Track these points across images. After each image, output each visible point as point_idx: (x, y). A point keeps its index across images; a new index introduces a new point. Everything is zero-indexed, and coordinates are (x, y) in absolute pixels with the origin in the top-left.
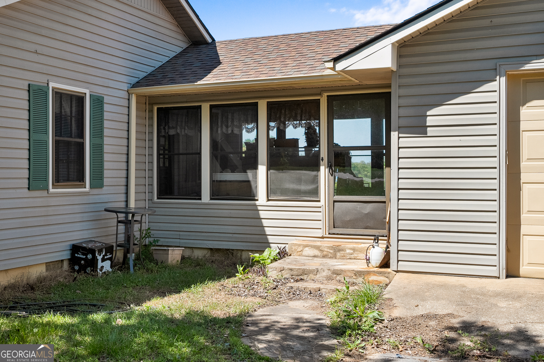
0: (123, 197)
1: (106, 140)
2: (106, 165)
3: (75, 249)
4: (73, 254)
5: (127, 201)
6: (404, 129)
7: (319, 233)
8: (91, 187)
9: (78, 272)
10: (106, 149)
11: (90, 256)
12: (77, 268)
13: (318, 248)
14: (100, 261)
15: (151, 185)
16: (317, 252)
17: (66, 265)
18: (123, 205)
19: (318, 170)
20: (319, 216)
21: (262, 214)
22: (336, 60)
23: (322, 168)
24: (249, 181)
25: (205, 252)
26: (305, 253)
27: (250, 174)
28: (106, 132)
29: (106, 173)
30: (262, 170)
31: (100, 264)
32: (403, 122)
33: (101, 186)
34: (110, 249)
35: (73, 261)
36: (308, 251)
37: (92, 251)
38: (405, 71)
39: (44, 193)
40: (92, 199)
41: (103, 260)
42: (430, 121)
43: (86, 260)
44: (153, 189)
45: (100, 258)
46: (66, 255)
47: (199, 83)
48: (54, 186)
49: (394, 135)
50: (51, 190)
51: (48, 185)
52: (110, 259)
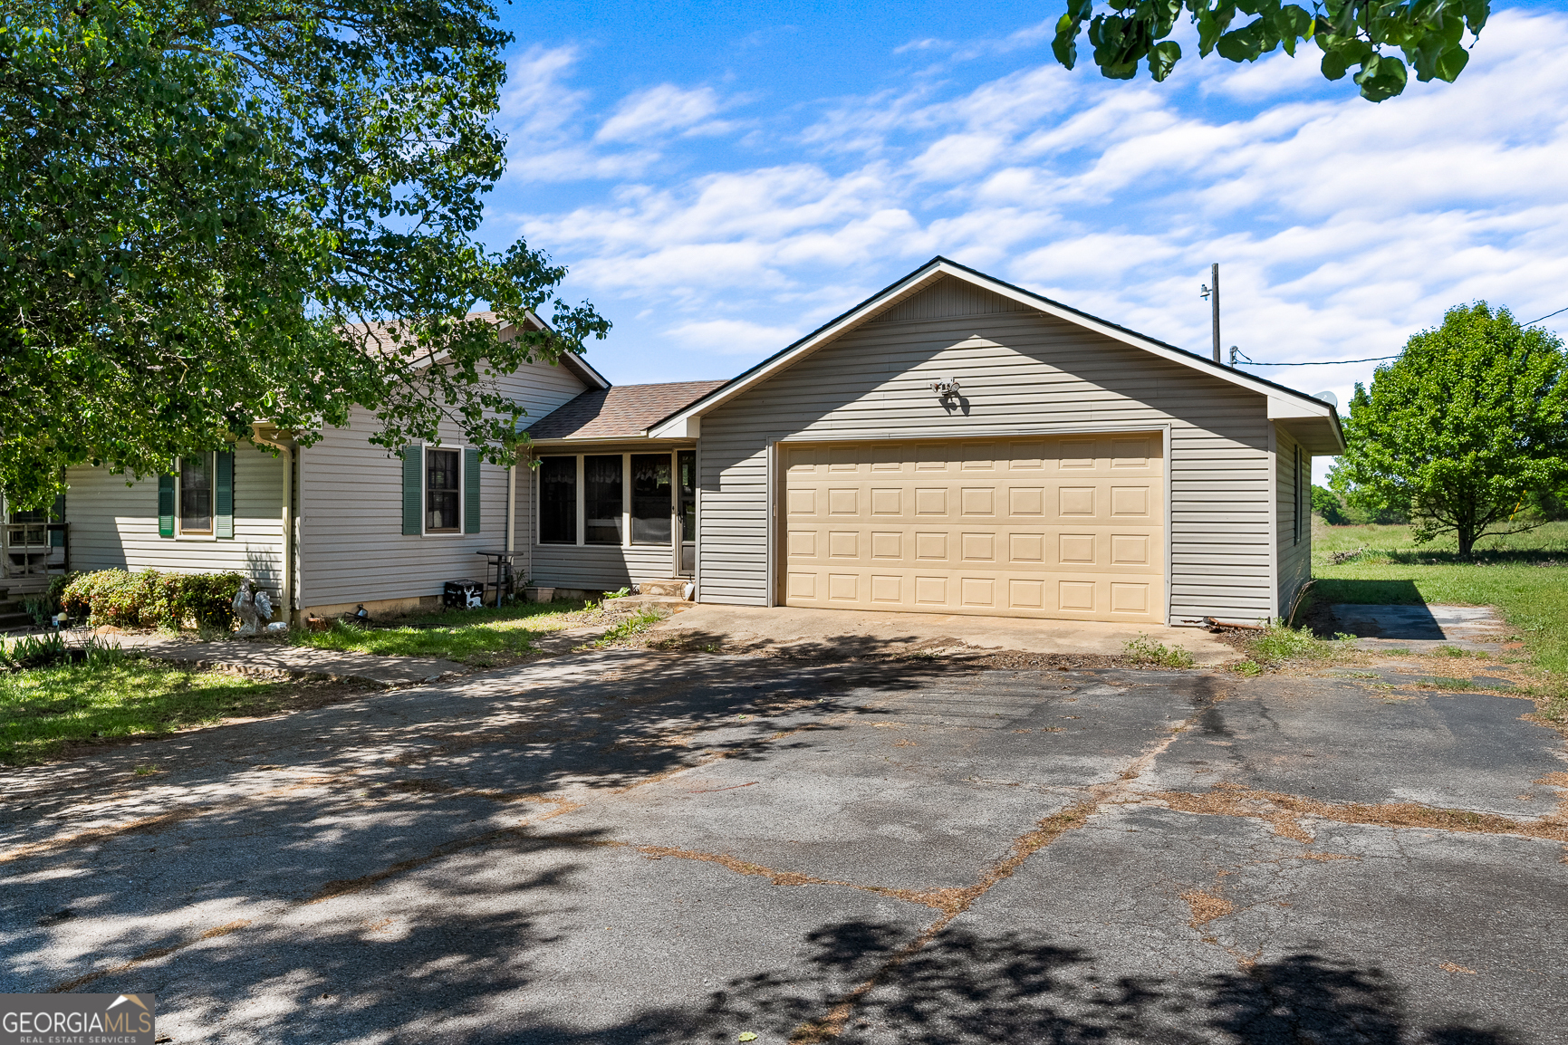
0: (502, 542)
1: (482, 490)
2: (482, 512)
3: (448, 586)
4: (445, 591)
5: (506, 545)
6: (705, 486)
7: (671, 575)
8: (466, 532)
9: (450, 606)
10: (482, 497)
11: (459, 592)
12: (449, 602)
13: (662, 587)
14: (468, 597)
15: (534, 530)
16: (662, 591)
17: (440, 601)
18: (502, 548)
19: (670, 518)
20: (670, 559)
21: (627, 558)
22: (649, 429)
23: (673, 516)
24: (615, 527)
25: (580, 593)
26: (652, 591)
27: (617, 520)
28: (482, 482)
29: (482, 520)
30: (626, 517)
31: (469, 600)
32: (705, 480)
33: (478, 531)
34: (479, 587)
35: (446, 597)
36: (655, 590)
37: (461, 588)
38: (705, 438)
39: (418, 537)
40: (466, 543)
41: (472, 596)
42: (723, 480)
43: (456, 595)
44: (535, 534)
45: (468, 594)
46: (440, 591)
47: (567, 437)
48: (427, 532)
49: (698, 491)
50: (424, 535)
51: (421, 530)
52: (481, 596)
